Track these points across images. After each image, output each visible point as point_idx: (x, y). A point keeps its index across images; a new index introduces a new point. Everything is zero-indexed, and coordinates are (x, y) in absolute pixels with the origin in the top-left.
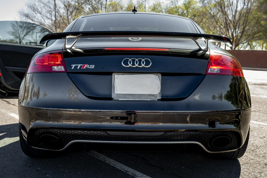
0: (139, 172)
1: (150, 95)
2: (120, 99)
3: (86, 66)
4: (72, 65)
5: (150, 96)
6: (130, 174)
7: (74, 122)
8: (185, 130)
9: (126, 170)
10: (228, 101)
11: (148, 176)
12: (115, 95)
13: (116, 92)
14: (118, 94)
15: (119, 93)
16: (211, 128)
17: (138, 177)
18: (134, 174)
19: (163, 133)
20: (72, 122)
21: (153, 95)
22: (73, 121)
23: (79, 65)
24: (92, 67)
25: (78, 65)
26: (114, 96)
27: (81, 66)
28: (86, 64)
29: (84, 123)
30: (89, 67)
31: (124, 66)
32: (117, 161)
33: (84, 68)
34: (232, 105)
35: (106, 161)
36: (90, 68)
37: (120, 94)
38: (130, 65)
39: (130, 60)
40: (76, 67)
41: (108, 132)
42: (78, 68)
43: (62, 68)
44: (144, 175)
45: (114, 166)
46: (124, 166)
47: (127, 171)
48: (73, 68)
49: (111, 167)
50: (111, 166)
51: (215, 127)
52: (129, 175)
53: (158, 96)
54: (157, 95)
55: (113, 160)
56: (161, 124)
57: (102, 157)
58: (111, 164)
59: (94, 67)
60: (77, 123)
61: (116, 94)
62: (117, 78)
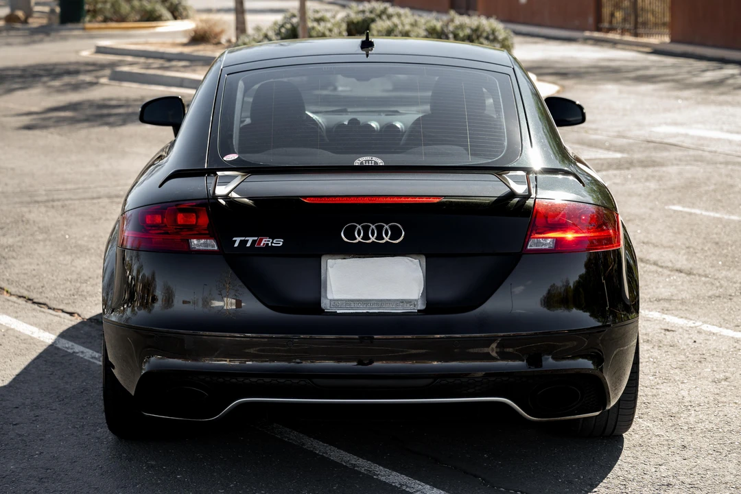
0: (381, 468)
1: (402, 301)
2: (338, 312)
3: (265, 241)
4: (234, 239)
5: (401, 304)
6: (363, 470)
7: (230, 361)
8: (484, 373)
9: (352, 464)
10: (584, 312)
11: (402, 473)
12: (328, 302)
13: (330, 296)
14: (334, 300)
15: (336, 297)
16: (533, 369)
17: (380, 476)
18: (370, 471)
19: (430, 381)
20: (226, 361)
21: (409, 302)
22: (228, 360)
23: (250, 239)
24: (279, 243)
25: (247, 239)
26: (325, 305)
27: (254, 242)
28: (266, 236)
29: (251, 363)
30: (272, 243)
31: (346, 240)
32: (330, 444)
33: (262, 244)
34: (592, 319)
35: (304, 444)
36: (273, 245)
37: (338, 300)
38: (359, 239)
39: (359, 227)
40: (243, 243)
41: (315, 380)
42: (248, 245)
43: (212, 245)
44: (394, 473)
45: (324, 455)
46: (348, 455)
47: (354, 465)
48: (236, 245)
49: (318, 457)
50: (318, 455)
51: (541, 366)
52: (360, 473)
53: (420, 302)
54: (416, 300)
55: (321, 443)
56: (436, 363)
57: (293, 436)
58: (317, 452)
59: (281, 244)
60: (237, 363)
61: (331, 300)
62: (332, 267)
